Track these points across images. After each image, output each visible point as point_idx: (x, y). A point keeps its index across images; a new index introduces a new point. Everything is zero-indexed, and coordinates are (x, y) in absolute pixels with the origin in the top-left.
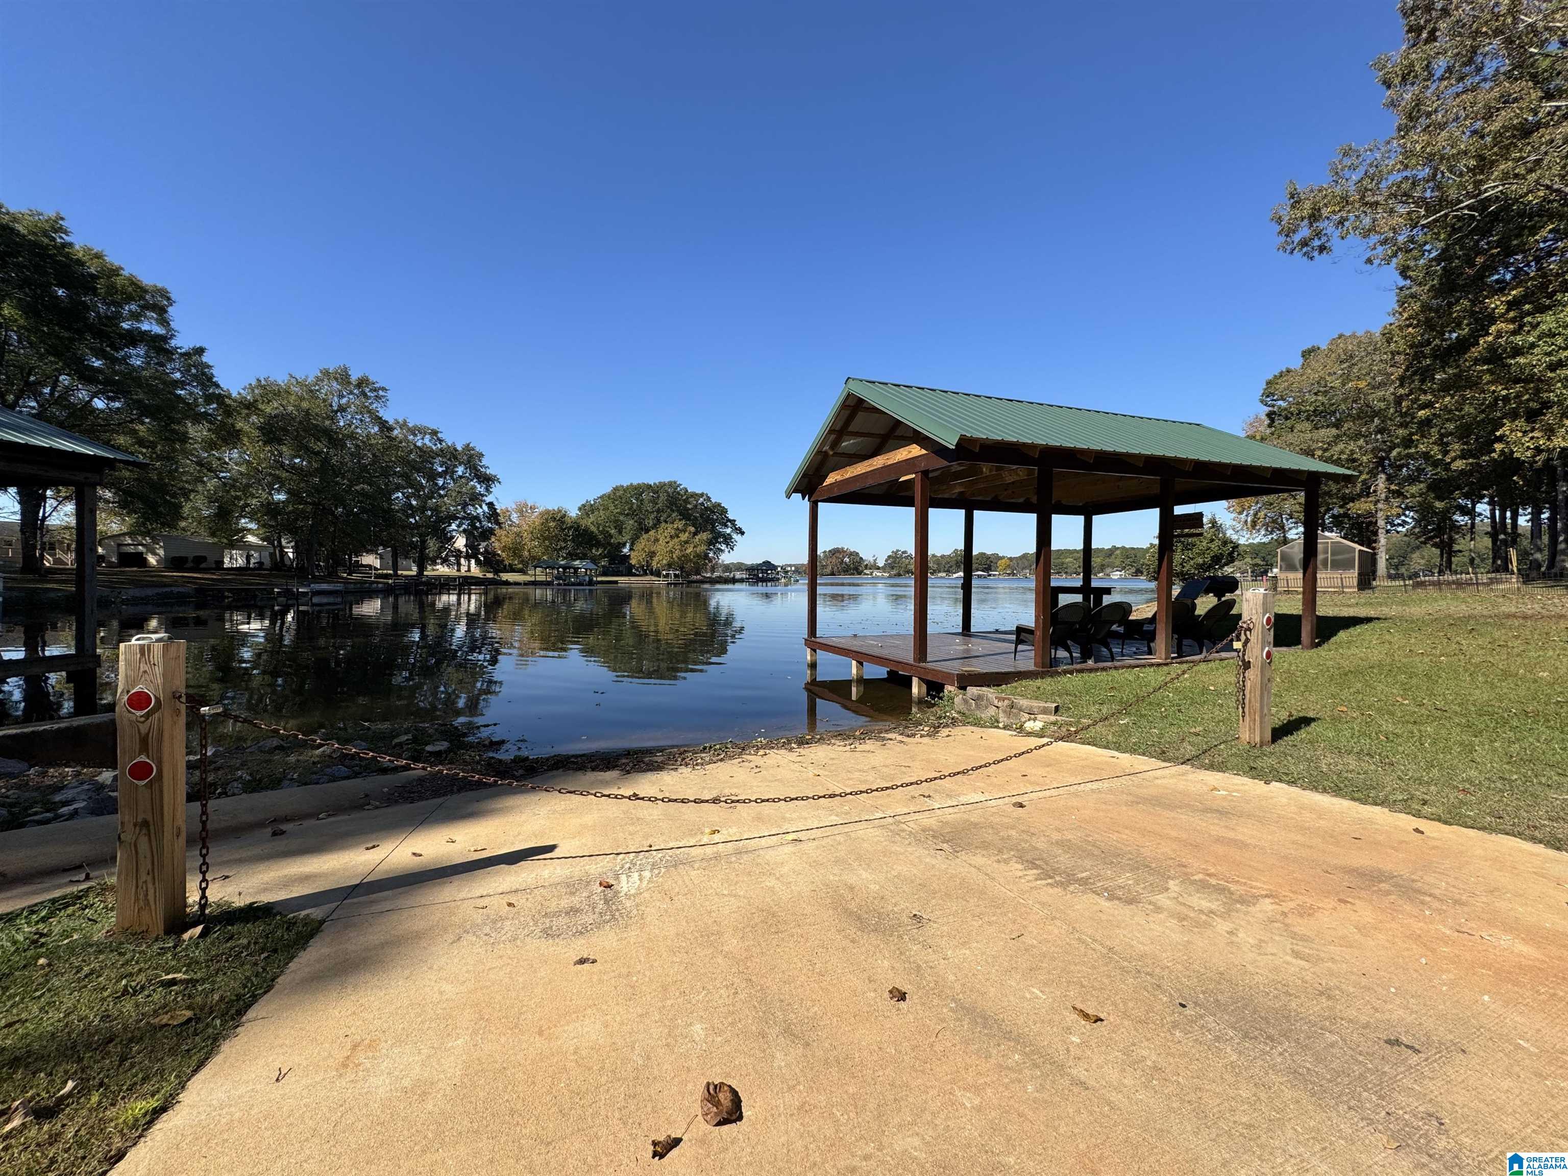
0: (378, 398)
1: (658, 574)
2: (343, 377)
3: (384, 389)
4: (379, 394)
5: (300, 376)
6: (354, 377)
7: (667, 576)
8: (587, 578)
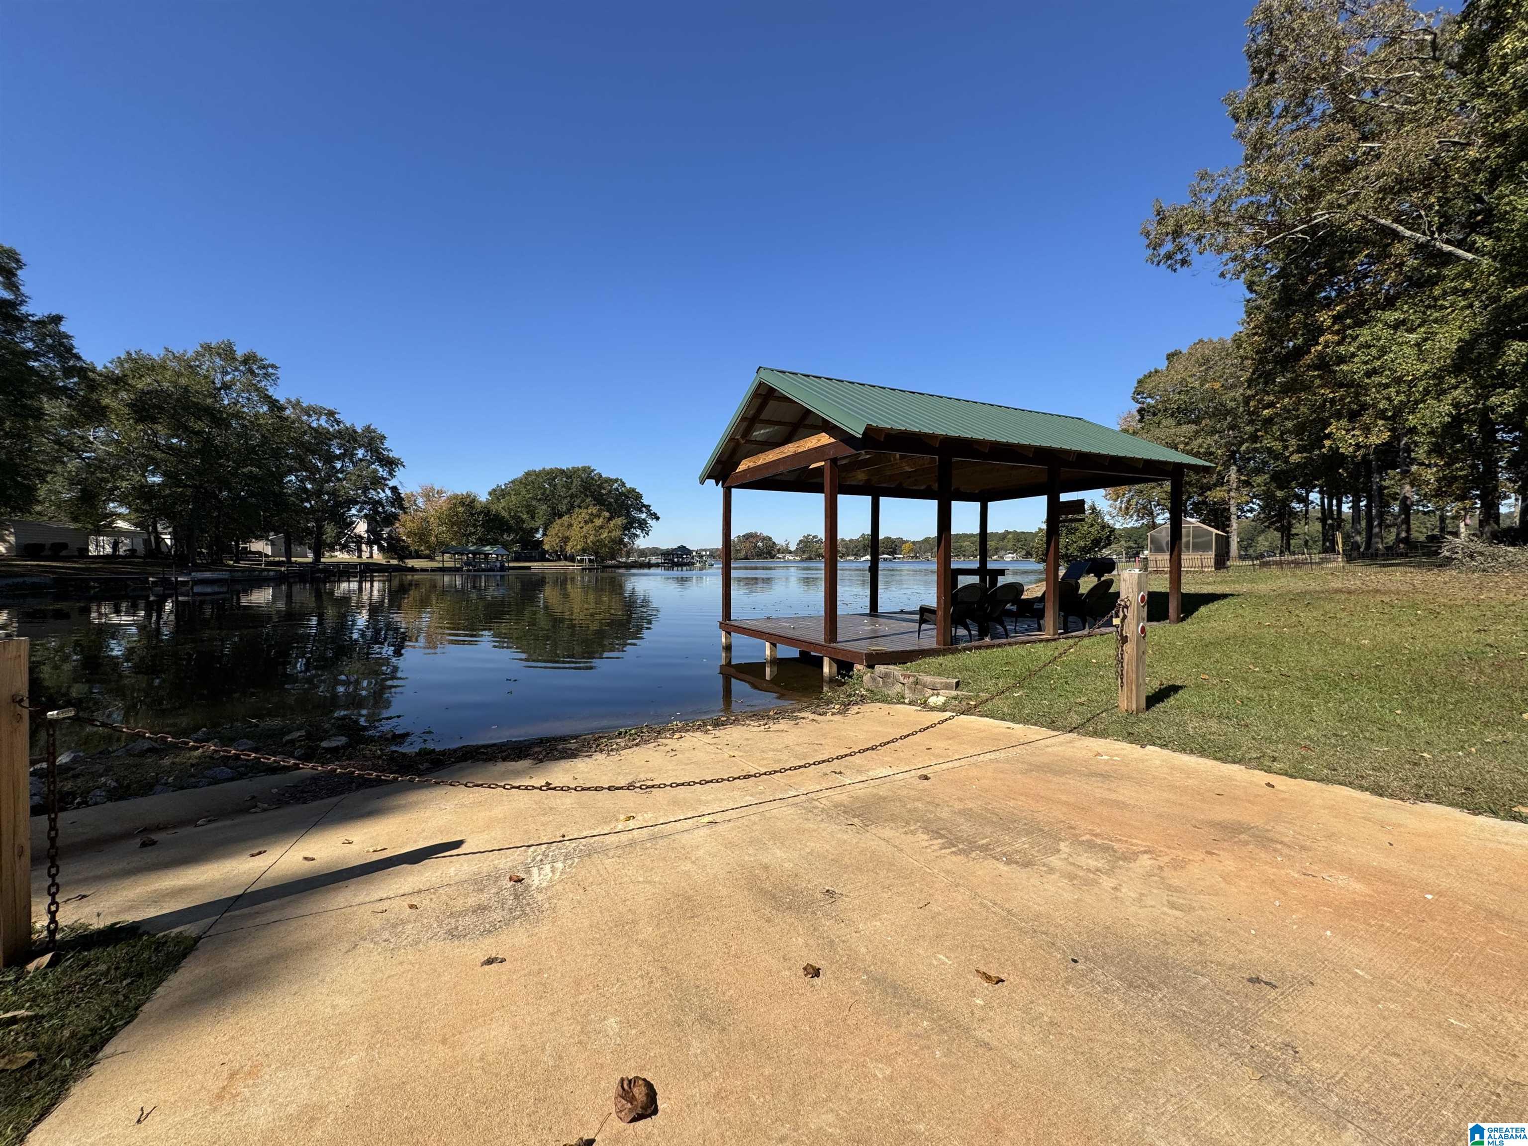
0: (267, 375)
1: (572, 559)
2: (227, 352)
3: (273, 366)
4: (268, 371)
5: (178, 350)
6: (240, 352)
7: (582, 561)
8: (498, 564)
